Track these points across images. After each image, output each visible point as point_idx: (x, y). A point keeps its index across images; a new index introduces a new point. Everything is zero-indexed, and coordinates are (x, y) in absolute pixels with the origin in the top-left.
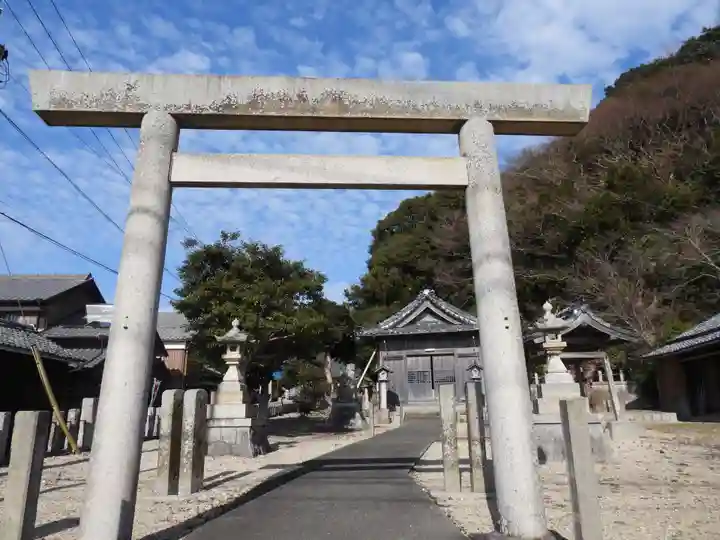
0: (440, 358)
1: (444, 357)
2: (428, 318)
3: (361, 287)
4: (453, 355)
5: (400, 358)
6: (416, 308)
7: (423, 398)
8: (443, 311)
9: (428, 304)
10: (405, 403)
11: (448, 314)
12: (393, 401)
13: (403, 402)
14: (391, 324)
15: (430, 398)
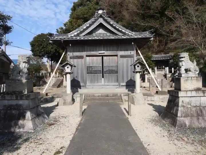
0: (108, 57)
1: (111, 57)
2: (101, 31)
3: (64, 28)
4: (117, 56)
5: (81, 57)
6: (93, 23)
7: (96, 84)
8: (112, 25)
9: (101, 20)
10: (85, 86)
11: (115, 28)
12: (76, 85)
13: (83, 87)
14: (76, 34)
15: (101, 84)
